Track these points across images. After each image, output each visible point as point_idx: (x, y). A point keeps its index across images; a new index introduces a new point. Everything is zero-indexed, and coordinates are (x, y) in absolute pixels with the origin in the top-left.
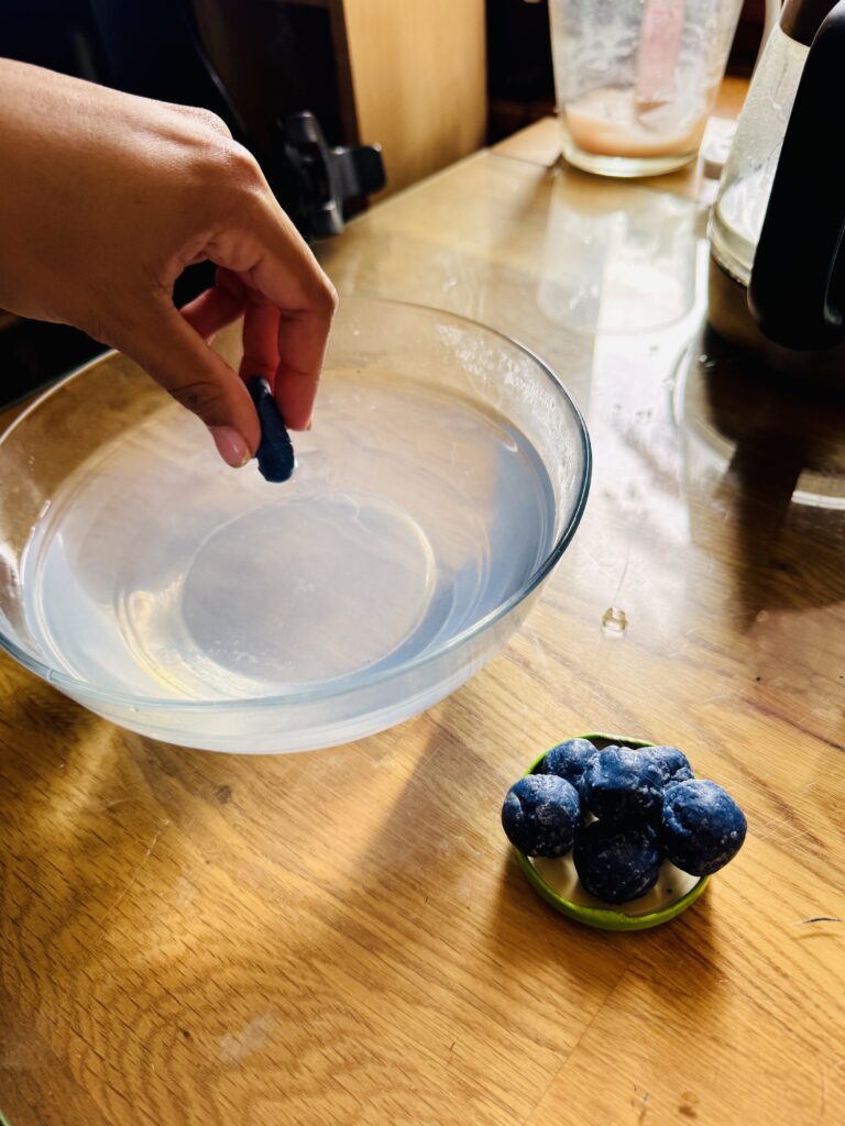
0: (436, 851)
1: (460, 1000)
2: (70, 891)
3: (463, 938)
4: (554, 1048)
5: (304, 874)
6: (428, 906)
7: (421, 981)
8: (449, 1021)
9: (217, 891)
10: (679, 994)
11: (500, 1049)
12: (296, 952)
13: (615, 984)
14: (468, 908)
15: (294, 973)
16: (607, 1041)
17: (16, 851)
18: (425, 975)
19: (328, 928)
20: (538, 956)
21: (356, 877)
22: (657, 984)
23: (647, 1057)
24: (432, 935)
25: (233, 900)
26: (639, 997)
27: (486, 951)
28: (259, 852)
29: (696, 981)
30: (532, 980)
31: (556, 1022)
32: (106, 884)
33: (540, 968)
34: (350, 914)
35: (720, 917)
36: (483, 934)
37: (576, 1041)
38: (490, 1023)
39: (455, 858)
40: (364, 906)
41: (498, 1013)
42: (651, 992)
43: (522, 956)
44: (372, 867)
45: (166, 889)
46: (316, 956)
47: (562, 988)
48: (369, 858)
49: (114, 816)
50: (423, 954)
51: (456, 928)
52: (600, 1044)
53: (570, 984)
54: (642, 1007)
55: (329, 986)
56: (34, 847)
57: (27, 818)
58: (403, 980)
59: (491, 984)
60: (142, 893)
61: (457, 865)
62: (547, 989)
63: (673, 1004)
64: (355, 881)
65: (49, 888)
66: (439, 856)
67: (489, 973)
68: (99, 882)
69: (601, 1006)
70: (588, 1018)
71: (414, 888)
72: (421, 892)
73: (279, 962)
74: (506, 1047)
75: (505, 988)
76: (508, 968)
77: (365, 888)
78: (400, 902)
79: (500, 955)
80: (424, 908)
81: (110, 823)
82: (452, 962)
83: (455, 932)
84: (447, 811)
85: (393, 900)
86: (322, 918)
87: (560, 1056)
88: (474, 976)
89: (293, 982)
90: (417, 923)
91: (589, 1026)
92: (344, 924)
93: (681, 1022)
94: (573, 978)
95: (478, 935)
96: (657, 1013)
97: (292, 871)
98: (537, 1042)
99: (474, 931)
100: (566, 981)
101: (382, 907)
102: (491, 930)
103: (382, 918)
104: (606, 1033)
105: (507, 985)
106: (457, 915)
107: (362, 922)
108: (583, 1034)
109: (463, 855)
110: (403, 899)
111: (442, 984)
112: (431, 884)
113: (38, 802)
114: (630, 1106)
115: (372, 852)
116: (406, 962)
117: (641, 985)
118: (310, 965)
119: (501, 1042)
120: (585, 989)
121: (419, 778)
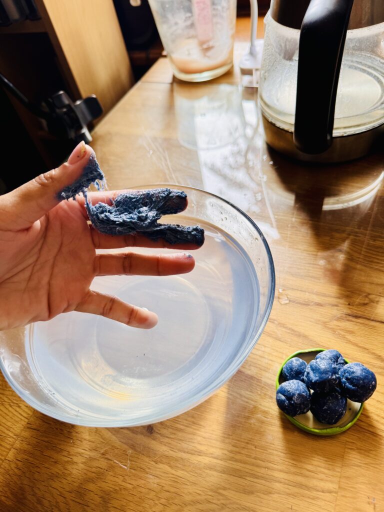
0: (251, 424)
1: (286, 486)
2: (101, 499)
3: (276, 458)
4: (330, 492)
5: (199, 454)
6: (257, 449)
7: (267, 483)
8: (284, 496)
9: (166, 475)
10: (369, 451)
11: (310, 500)
12: (212, 490)
13: (343, 456)
14: (273, 444)
15: (213, 499)
16: (350, 481)
17: (68, 489)
18: (269, 480)
19: (220, 474)
20: (309, 455)
21: (222, 447)
22: (360, 450)
23: (367, 482)
24: (264, 462)
25: (175, 476)
26: (354, 458)
27: (288, 460)
28: (176, 451)
29: (374, 443)
30: (310, 466)
31: (327, 481)
32: (115, 490)
33: (313, 460)
34: (227, 464)
35: (372, 413)
36: (284, 453)
37: (338, 486)
38: (301, 491)
39: (260, 424)
40: (231, 459)
41: (303, 485)
42: (358, 454)
43: (303, 457)
44: (227, 441)
45: (143, 482)
46: (220, 488)
47: (323, 465)
48: (224, 437)
49: (106, 457)
50: (263, 471)
51: (272, 455)
52: (348, 484)
53: (326, 462)
54: (357, 462)
55: (230, 499)
56: (75, 484)
57: (66, 472)
58: (259, 485)
59: (295, 474)
60: (134, 488)
61: (261, 427)
62: (318, 468)
63: (368, 456)
64: (223, 449)
65: (90, 501)
66: (253, 426)
67: (293, 469)
68: (111, 490)
69: (341, 468)
70: (339, 474)
71: (247, 443)
72: (252, 444)
73: (206, 497)
74: (311, 499)
75: (302, 474)
76: (299, 464)
77: (228, 451)
78: (244, 452)
79: (294, 460)
80: (256, 451)
81: (106, 461)
82: (275, 470)
83: (272, 457)
84: (248, 405)
85: (243, 452)
86: (216, 470)
87: (334, 494)
88: (286, 473)
89: (215, 504)
90: (255, 458)
91: (340, 477)
92: (225, 470)
93: (374, 462)
94: (326, 459)
95: (282, 454)
96: (364, 462)
97: (194, 454)
98: (323, 492)
99: (280, 454)
100: (324, 462)
101: (238, 457)
102: (286, 450)
103: (241, 461)
104: (348, 478)
105: (302, 472)
106: (269, 449)
107: (233, 466)
108: (339, 482)
109: (263, 422)
110: (246, 450)
111: (276, 481)
112: (254, 439)
113: (67, 462)
114: (368, 505)
115: (225, 434)
116: (257, 477)
117: (354, 453)
118: (219, 493)
119: (309, 498)
120: (332, 462)
121: (231, 394)
